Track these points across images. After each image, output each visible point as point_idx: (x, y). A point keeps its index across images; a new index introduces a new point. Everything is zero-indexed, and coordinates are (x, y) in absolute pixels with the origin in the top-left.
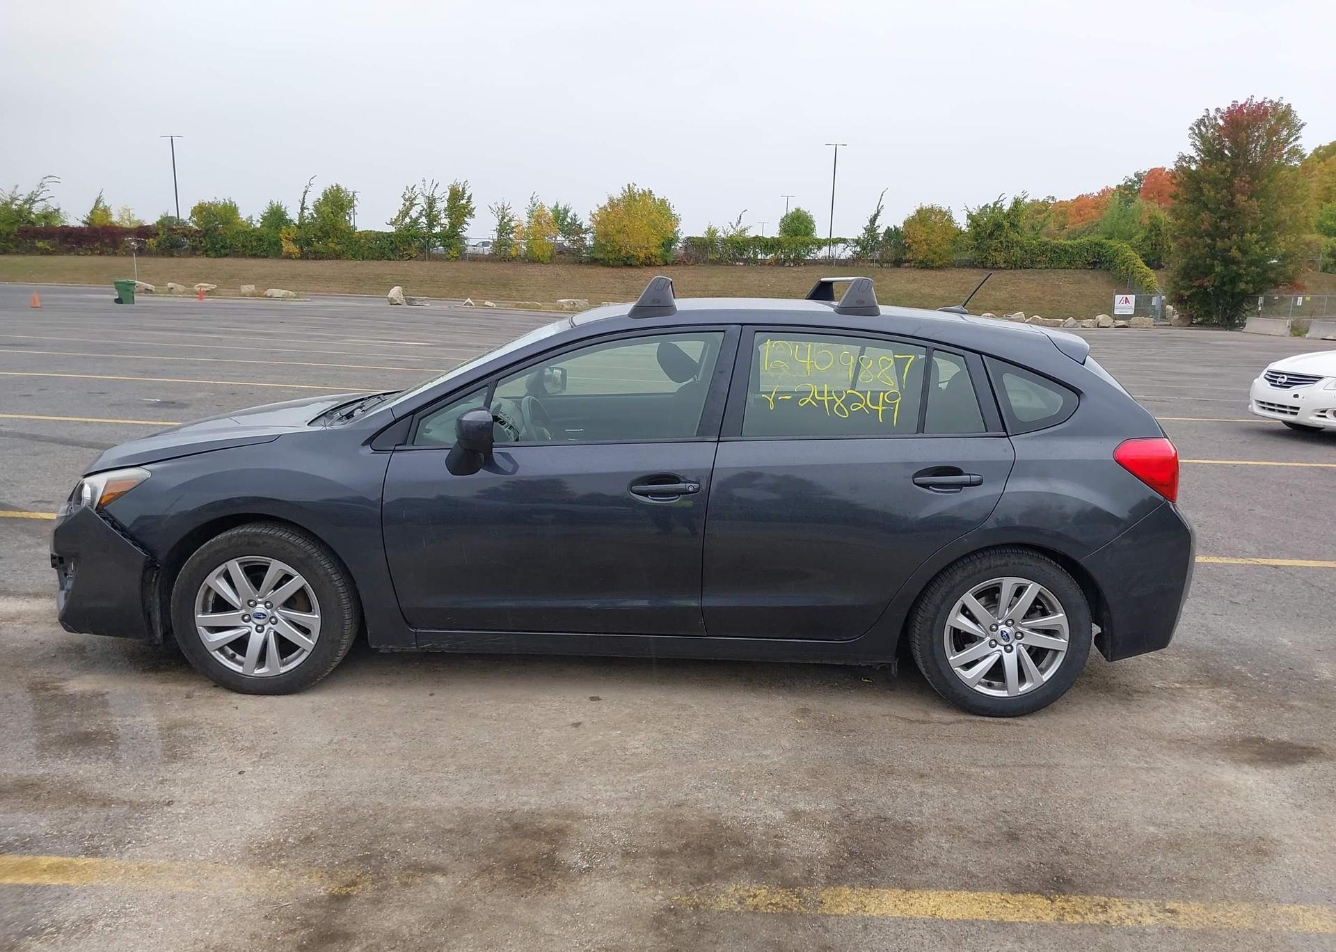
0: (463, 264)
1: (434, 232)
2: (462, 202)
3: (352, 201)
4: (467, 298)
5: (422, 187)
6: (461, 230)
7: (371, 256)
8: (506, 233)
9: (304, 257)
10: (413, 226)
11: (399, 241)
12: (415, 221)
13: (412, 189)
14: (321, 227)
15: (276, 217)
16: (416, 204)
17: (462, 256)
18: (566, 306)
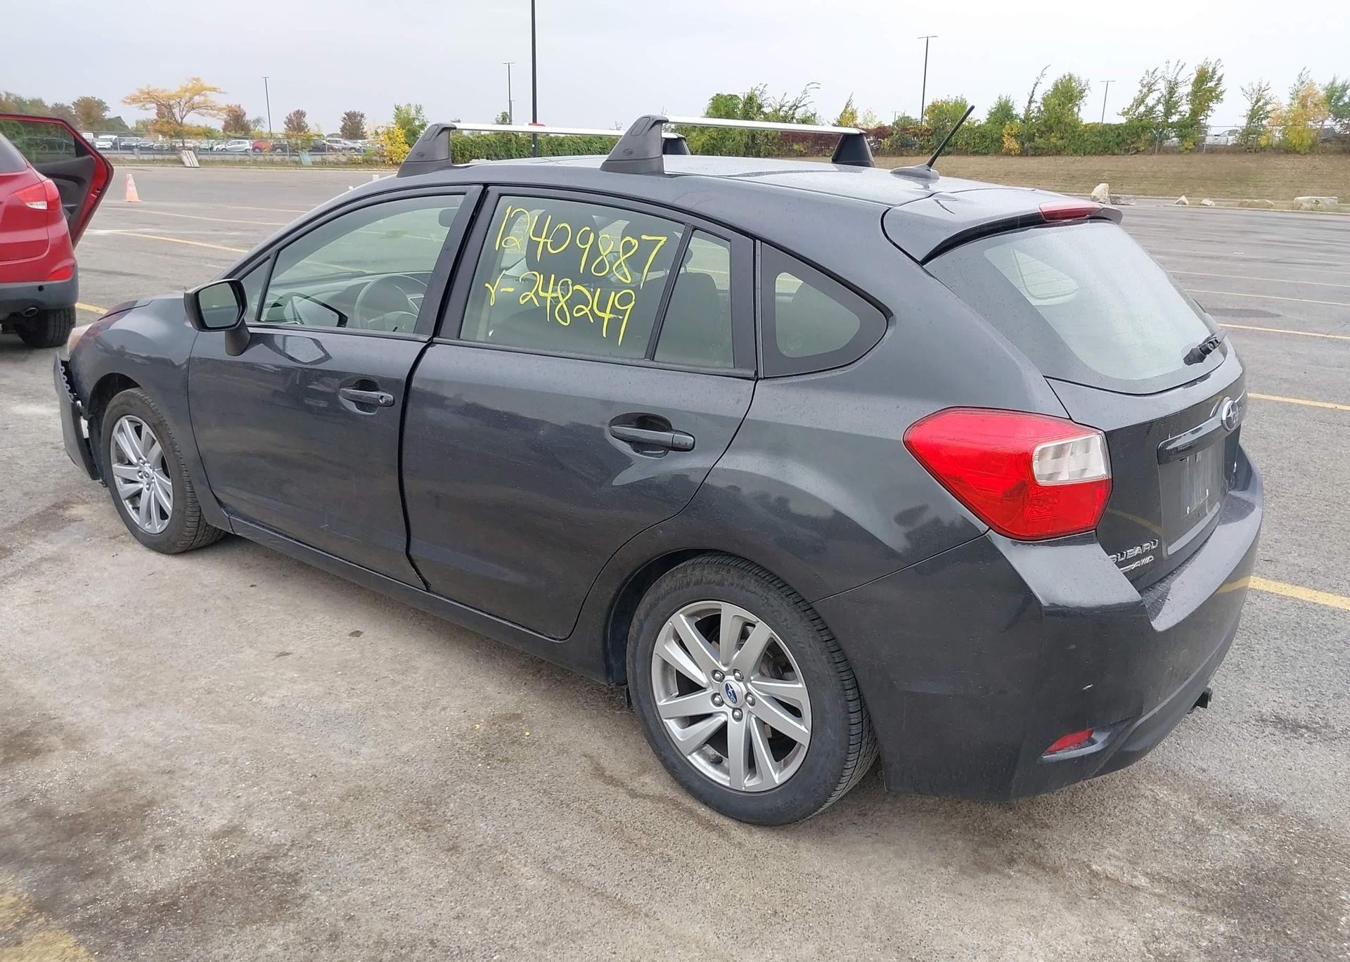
0: (1196, 158)
1: (1170, 121)
2: (1209, 84)
3: (1083, 91)
4: (1180, 196)
5: (1165, 70)
6: (1203, 117)
7: (1093, 151)
8: (1258, 119)
9: (1023, 153)
10: (1146, 116)
11: (1128, 134)
12: (1151, 110)
13: (1153, 73)
14: (1046, 122)
15: (1003, 113)
16: (1154, 90)
17: (1198, 147)
18: (1305, 205)
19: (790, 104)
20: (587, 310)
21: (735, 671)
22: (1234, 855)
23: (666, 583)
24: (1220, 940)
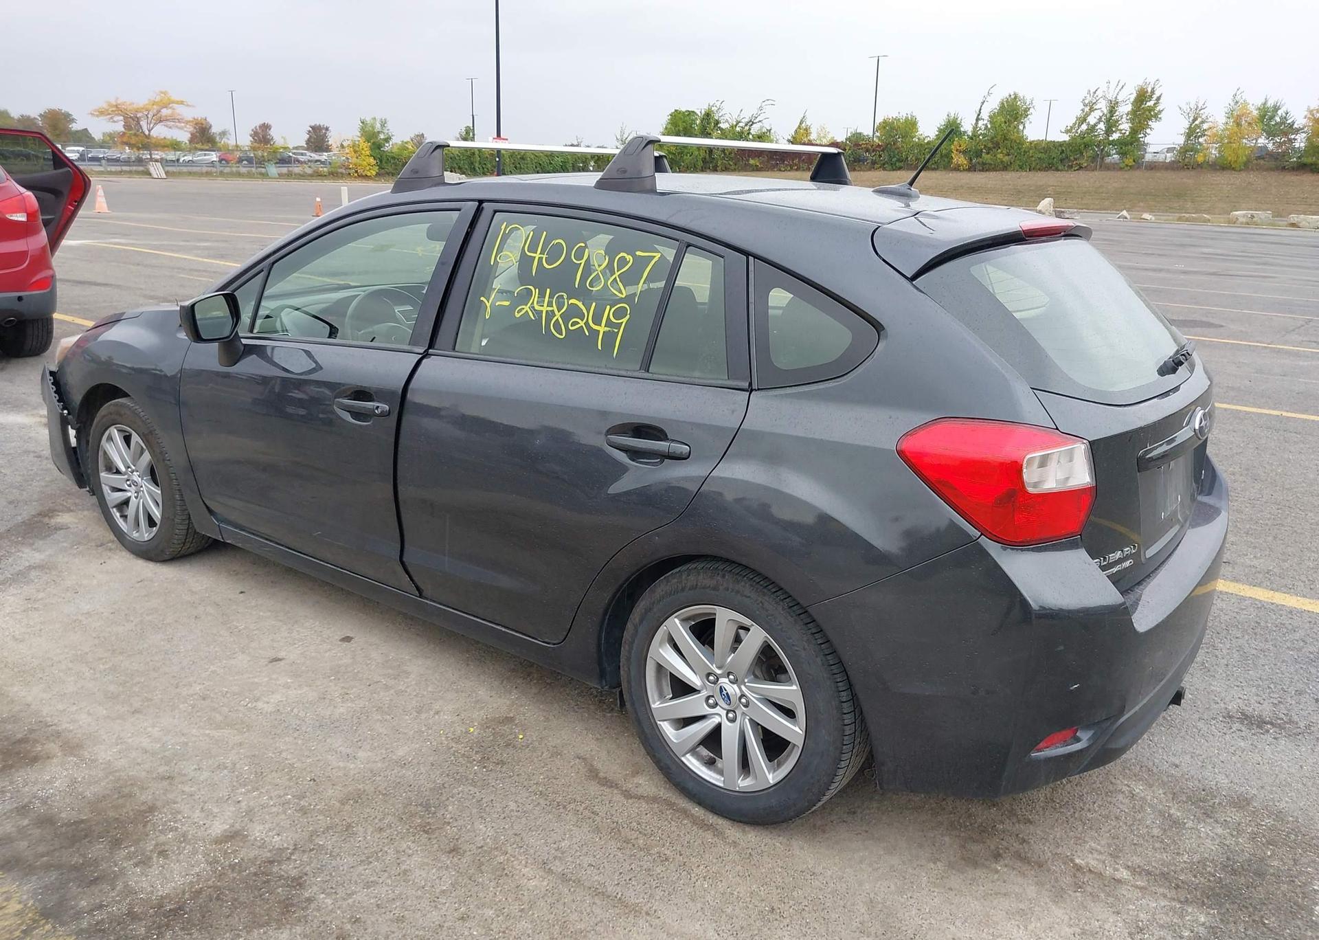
0: (1137, 173)
1: (1111, 138)
2: (1148, 104)
3: (1027, 110)
4: (1122, 211)
5: (1106, 89)
6: (1142, 135)
7: (1038, 167)
8: (1195, 137)
9: (972, 169)
10: (1088, 134)
11: (1071, 150)
12: (1092, 128)
13: (1095, 93)
14: (992, 138)
15: (951, 130)
16: (1096, 109)
17: (1138, 164)
18: (1241, 219)
19: (747, 120)
20: (582, 324)
21: (729, 674)
22: (1211, 846)
23: (661, 588)
24: (1202, 930)
